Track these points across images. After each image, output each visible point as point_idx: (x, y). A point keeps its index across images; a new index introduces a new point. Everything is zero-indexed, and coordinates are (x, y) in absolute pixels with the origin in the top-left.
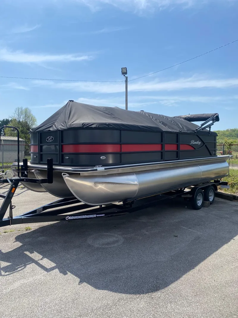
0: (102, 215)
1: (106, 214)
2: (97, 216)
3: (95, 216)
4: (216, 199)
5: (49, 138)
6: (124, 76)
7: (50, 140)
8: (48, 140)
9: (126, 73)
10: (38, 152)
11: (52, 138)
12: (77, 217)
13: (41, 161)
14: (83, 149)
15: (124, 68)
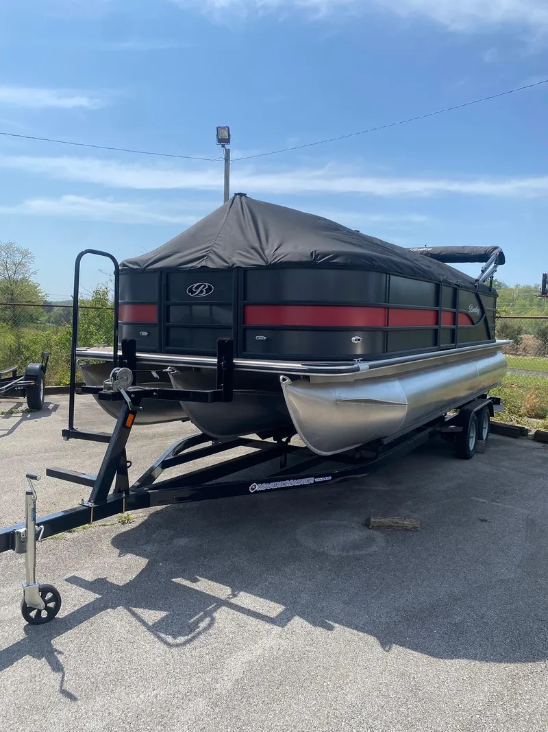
0: (327, 478)
1: (334, 476)
2: (317, 480)
3: (311, 480)
4: (492, 436)
5: (197, 288)
6: (223, 146)
7: (202, 291)
8: (193, 292)
9: (228, 141)
10: (156, 321)
11: (210, 288)
12: (273, 483)
13: (167, 346)
14: (294, 316)
15: (224, 128)
